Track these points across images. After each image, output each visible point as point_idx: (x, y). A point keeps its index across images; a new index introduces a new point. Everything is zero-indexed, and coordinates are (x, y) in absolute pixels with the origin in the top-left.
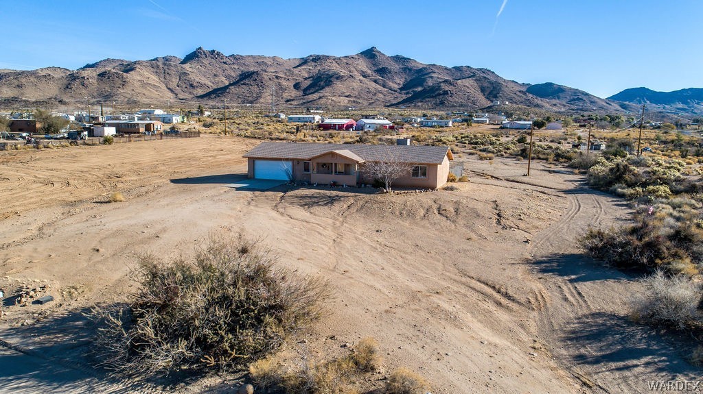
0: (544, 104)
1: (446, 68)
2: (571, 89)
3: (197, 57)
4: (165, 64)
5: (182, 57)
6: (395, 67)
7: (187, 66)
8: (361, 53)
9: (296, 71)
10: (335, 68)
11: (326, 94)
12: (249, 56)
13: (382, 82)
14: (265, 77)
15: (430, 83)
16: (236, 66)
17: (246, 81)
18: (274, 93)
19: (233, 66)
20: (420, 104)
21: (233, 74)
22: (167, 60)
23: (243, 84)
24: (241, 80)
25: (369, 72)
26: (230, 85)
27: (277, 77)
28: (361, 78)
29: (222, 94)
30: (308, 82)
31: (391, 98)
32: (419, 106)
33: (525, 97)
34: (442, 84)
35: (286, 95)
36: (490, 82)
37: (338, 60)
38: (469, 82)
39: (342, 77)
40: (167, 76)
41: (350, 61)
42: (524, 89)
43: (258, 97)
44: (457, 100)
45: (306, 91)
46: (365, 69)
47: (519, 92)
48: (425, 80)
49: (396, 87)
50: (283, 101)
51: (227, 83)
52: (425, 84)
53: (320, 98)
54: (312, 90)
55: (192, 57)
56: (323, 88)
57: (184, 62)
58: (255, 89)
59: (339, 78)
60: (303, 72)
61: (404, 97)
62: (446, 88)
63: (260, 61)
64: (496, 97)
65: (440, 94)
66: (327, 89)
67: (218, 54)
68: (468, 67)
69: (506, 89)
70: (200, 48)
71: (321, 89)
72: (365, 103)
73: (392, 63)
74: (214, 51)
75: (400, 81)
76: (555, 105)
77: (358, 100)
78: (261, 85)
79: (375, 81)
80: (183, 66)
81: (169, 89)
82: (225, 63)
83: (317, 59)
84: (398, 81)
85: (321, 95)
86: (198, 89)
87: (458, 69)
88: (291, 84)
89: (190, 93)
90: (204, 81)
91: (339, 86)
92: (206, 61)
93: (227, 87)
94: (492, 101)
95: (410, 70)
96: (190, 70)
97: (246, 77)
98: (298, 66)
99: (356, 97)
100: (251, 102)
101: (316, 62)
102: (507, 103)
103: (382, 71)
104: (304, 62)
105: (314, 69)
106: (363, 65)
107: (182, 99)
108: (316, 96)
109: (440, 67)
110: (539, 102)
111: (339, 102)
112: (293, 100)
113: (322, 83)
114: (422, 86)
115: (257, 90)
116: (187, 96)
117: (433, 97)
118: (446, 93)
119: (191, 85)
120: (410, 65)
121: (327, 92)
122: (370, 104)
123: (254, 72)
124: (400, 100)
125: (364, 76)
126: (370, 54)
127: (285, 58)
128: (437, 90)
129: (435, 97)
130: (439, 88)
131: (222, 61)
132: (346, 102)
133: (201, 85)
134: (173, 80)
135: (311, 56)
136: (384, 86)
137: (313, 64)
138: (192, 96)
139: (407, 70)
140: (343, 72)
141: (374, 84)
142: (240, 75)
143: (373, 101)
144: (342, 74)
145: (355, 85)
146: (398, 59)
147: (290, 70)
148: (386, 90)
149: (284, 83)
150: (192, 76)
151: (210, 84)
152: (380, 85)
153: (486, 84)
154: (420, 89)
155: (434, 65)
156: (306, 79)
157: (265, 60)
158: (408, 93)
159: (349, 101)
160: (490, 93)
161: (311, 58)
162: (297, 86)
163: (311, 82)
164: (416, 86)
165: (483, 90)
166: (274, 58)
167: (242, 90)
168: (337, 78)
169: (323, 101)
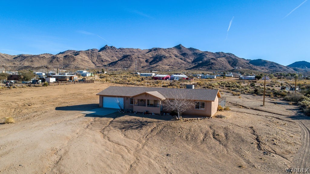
0: (258, 69)
1: (212, 53)
2: (270, 62)
3: (105, 49)
4: (91, 52)
5: (99, 49)
6: (190, 53)
7: (101, 53)
8: (175, 47)
9: (147, 55)
10: (163, 53)
11: (159, 64)
12: (127, 48)
13: (184, 59)
14: (133, 57)
15: (205, 59)
16: (121, 53)
17: (125, 59)
18: (137, 64)
19: (120, 53)
20: (201, 68)
21: (120, 56)
22: (93, 50)
23: (124, 60)
24: (123, 58)
25: (178, 55)
26: (118, 60)
27: (138, 57)
28: (175, 57)
29: (115, 64)
30: (152, 59)
31: (188, 66)
32: (200, 69)
33: (249, 65)
34: (211, 60)
35: (142, 65)
36: (232, 59)
37: (164, 50)
38: (223, 59)
39: (167, 57)
40: (92, 57)
41: (170, 50)
42: (248, 62)
43: (130, 66)
44: (217, 67)
45: (151, 63)
46: (176, 54)
47: (246, 63)
48: (203, 58)
49: (190, 61)
50: (141, 67)
51: (117, 60)
52: (203, 60)
53: (157, 66)
54: (153, 63)
55: (103, 49)
56: (158, 62)
57: (100, 51)
58: (129, 62)
59: (165, 57)
60: (150, 55)
61: (194, 65)
62: (213, 61)
63: (131, 50)
64: (235, 65)
65: (210, 64)
66: (160, 62)
67: (114, 48)
68: (223, 52)
69: (240, 62)
70: (107, 45)
71: (157, 62)
72: (177, 68)
73: (189, 51)
74: (112, 46)
75: (192, 59)
76: (263, 69)
77: (174, 67)
78: (132, 61)
79: (181, 59)
80: (99, 53)
81: (93, 62)
82: (117, 51)
83: (155, 49)
84: (191, 59)
85: (157, 65)
86: (105, 62)
87: (218, 53)
88: (144, 60)
89: (102, 64)
90: (108, 59)
91: (165, 61)
92: (109, 51)
93: (117, 61)
94: (234, 67)
95: (196, 54)
96: (102, 54)
97: (125, 57)
98: (147, 53)
99: (172, 65)
100: (127, 68)
101: (155, 51)
102: (241, 68)
103: (184, 54)
104: (150, 51)
105: (154, 54)
106: (176, 52)
107: (98, 67)
108: (155, 65)
109: (210, 53)
110: (256, 68)
111: (165, 68)
112: (145, 67)
113: (158, 60)
114: (202, 60)
115: (130, 63)
116: (100, 65)
117: (206, 65)
118: (212, 64)
119: (102, 61)
120: (196, 52)
121: (160, 63)
122: (179, 69)
123: (129, 55)
124: (192, 67)
125: (176, 57)
126: (179, 47)
127: (142, 49)
128: (208, 62)
129: (208, 65)
130: (209, 62)
131: (115, 50)
132: (168, 67)
133: (106, 61)
134: (95, 59)
135: (153, 48)
136: (185, 61)
137: (154, 51)
138: (102, 65)
139: (195, 54)
140: (167, 55)
141: (180, 60)
142: (123, 56)
143: (180, 67)
144: (166, 56)
145: (172, 60)
146: (191, 49)
147: (144, 54)
148: (186, 62)
149: (142, 60)
150: (102, 57)
151: (110, 60)
152: (183, 60)
153: (231, 60)
154: (201, 62)
155: (207, 52)
156: (151, 58)
157: (134, 50)
158: (195, 64)
159: (169, 67)
160: (233, 64)
161: (153, 49)
162: (147, 61)
163: (153, 59)
164: (199, 61)
165: (229, 62)
166: (137, 49)
167: (124, 62)
168: (164, 58)
169: (158, 67)
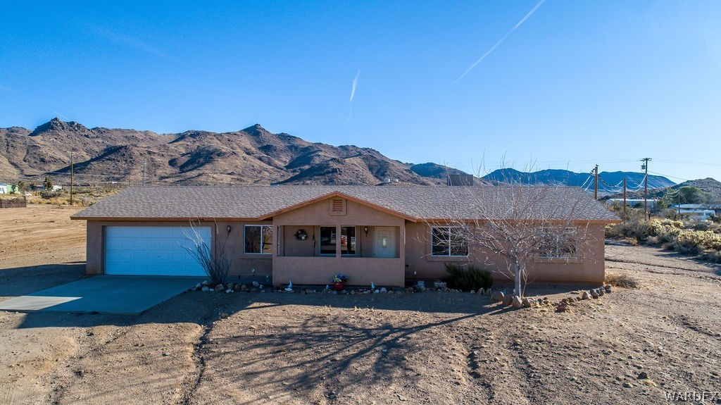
0: (430, 182)
1: (332, 147)
2: (450, 169)
3: (52, 128)
4: (8, 135)
5: (32, 129)
6: (281, 145)
7: (38, 139)
8: (244, 130)
9: (172, 147)
10: (216, 144)
11: (206, 171)
12: (116, 130)
13: (267, 160)
14: (135, 152)
15: (317, 161)
16: (100, 141)
17: (113, 156)
18: (146, 170)
19: (96, 140)
20: (309, 182)
21: (97, 149)
22: (13, 132)
23: (109, 159)
24: (105, 155)
25: (253, 149)
26: (92, 160)
27: (149, 153)
28: (245, 155)
29: (81, 169)
30: (186, 159)
31: (277, 176)
32: (307, 184)
33: (411, 175)
34: (330, 162)
35: (160, 172)
36: (377, 161)
37: (219, 136)
38: (357, 161)
39: (224, 154)
40: (11, 149)
41: (233, 138)
42: (408, 168)
43: (127, 173)
44: (346, 178)
45: (183, 168)
46: (248, 146)
47: (406, 170)
48: (311, 158)
49: (282, 165)
50: (156, 178)
51: (88, 158)
52: (312, 162)
53: (200, 175)
54: (189, 168)
55: (47, 128)
56: (202, 165)
57: (34, 134)
58: (123, 165)
59: (220, 154)
60: (181, 148)
61: (292, 175)
62: (335, 166)
63: (130, 135)
64: (384, 175)
65: (329, 172)
66: (207, 166)
67: (79, 126)
68: (354, 146)
69: (392, 168)
70: (56, 119)
71: (201, 166)
72: (250, 181)
73: (278, 141)
74: (73, 123)
75: (286, 159)
76: (439, 183)
77: (242, 178)
78: (131, 161)
79: (260, 159)
80: (33, 138)
81: (13, 164)
82: (87, 136)
83: (195, 135)
84: (284, 159)
85: (201, 172)
86: (51, 165)
87: (344, 148)
88: (166, 160)
89: (41, 169)
90: (59, 155)
91: (221, 163)
92: (63, 134)
93: (88, 163)
94: (381, 180)
95: (296, 148)
96: (42, 142)
97: (111, 152)
98: (174, 142)
99: (239, 175)
100: (118, 179)
101: (194, 138)
102: (397, 180)
103: (267, 149)
104: (181, 137)
105: (193, 145)
106: (247, 142)
107: (29, 176)
108: (195, 173)
109: (327, 146)
110: (425, 180)
111: (222, 180)
112: (167, 178)
113: (202, 160)
114: (309, 164)
115: (125, 166)
116: (36, 171)
117: (321, 175)
118: (335, 171)
119: (43, 160)
120: (296, 143)
121: (207, 169)
122: (255, 182)
123: (122, 147)
124: (286, 178)
125: (247, 154)
126: (254, 131)
127: (159, 133)
128: (326, 168)
129: (324, 175)
130: (328, 165)
131: (82, 133)
132: (229, 179)
133: (55, 161)
134: (19, 154)
135: (189, 131)
136: (270, 164)
137: (192, 139)
138: (43, 172)
139: (292, 148)
140: (225, 149)
141: (259, 162)
142: (105, 150)
143: (258, 179)
144: (224, 151)
145: (239, 162)
146: (283, 137)
147: (164, 145)
148: (272, 167)
149: (158, 159)
150: (43, 150)
151: (67, 159)
152: (265, 162)
153: (373, 163)
154: (307, 167)
155: (320, 144)
156: (183, 155)
157: (135, 135)
158: (295, 171)
159: (232, 178)
160: (377, 172)
161: (189, 134)
162: (172, 163)
163: (189, 158)
164: (304, 164)
165: (371, 169)
166: (146, 133)
167: (109, 165)
168: (219, 155)
169: (202, 179)
